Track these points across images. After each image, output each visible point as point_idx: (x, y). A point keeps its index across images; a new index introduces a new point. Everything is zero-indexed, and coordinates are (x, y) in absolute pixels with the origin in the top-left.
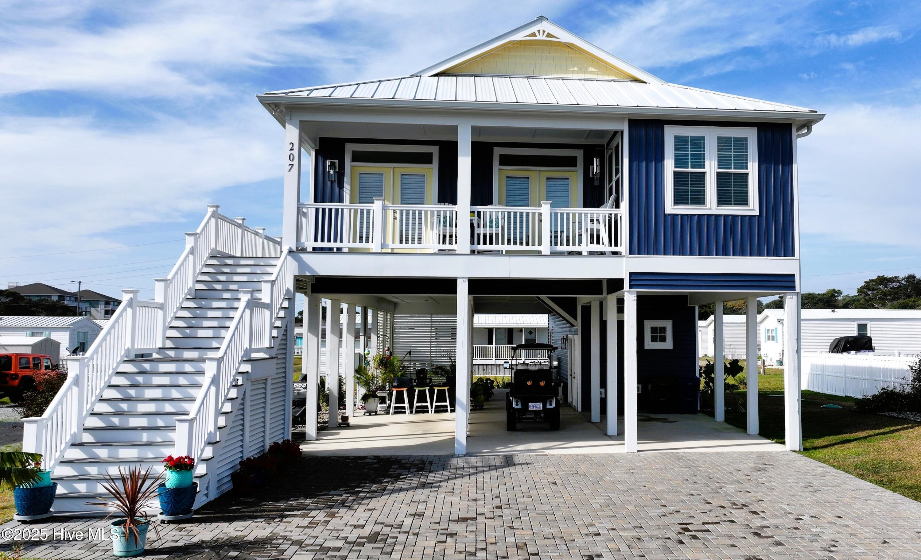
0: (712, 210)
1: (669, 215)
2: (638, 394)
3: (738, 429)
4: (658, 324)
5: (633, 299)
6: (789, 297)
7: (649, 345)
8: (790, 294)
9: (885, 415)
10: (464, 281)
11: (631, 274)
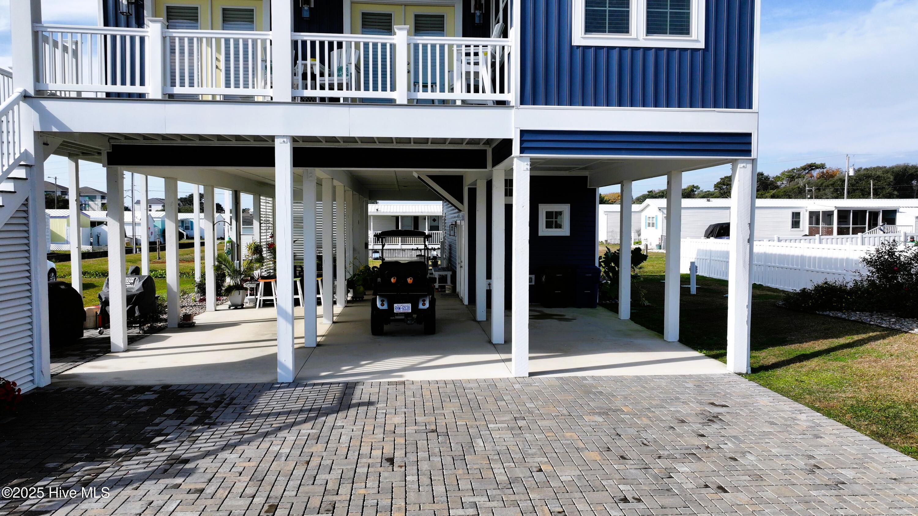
0: (639, 40)
1: (578, 47)
2: (530, 286)
3: (650, 332)
4: (554, 208)
5: (525, 168)
6: (742, 165)
7: (543, 231)
8: (743, 161)
9: (828, 316)
10: (284, 141)
11: (523, 132)
